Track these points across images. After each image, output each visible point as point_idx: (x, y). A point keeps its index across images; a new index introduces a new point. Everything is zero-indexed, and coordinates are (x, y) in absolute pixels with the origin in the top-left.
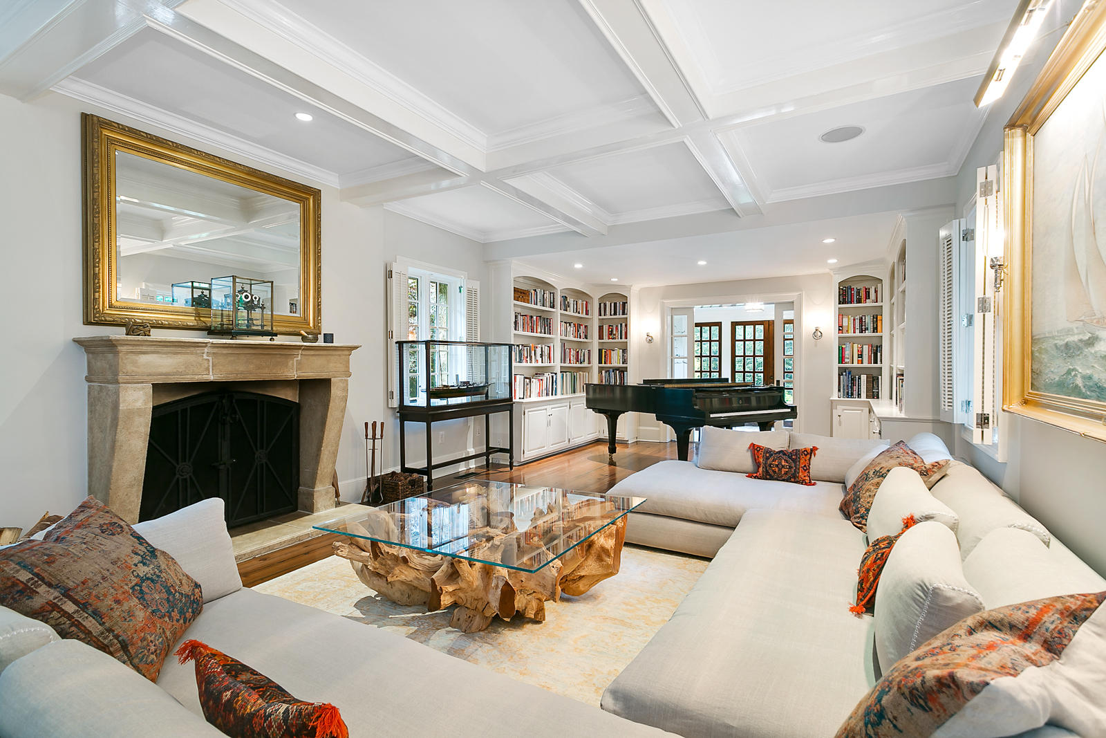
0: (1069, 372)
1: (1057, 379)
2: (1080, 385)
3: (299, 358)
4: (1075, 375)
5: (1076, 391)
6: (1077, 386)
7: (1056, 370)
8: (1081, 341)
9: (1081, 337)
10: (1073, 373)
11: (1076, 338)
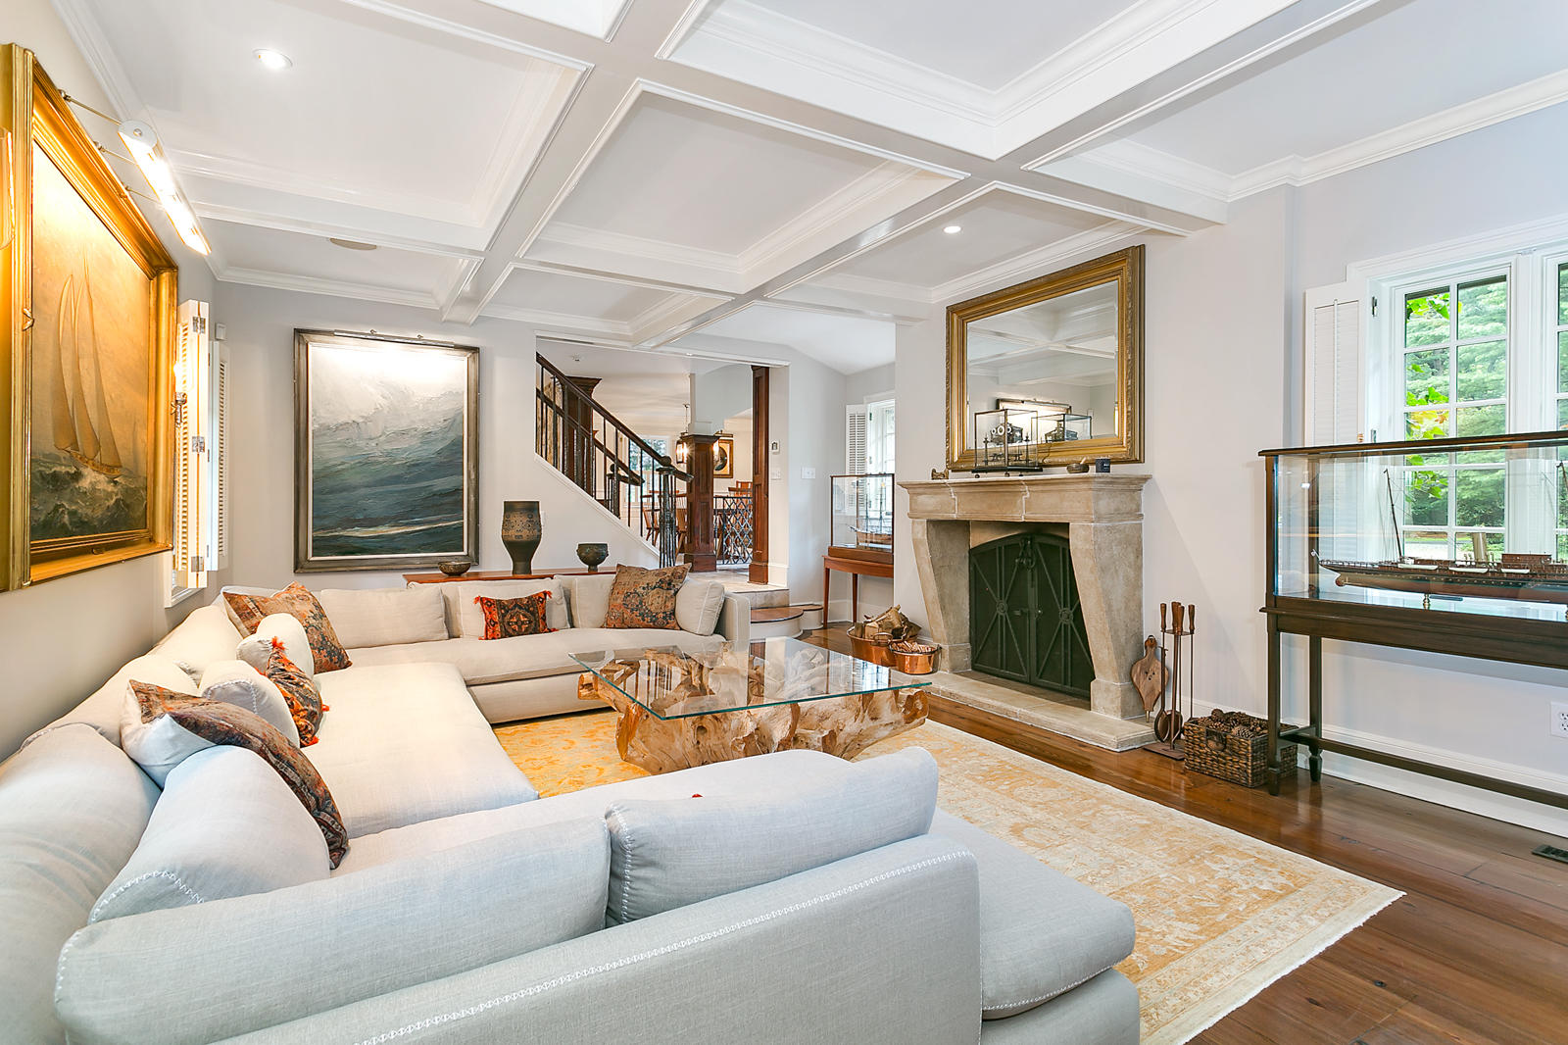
0: (57, 508)
1: (42, 519)
2: (67, 522)
3: (1028, 496)
4: (63, 512)
5: (65, 531)
6: (64, 524)
7: (41, 507)
8: (68, 473)
9: (68, 469)
10: (61, 510)
11: (63, 469)
